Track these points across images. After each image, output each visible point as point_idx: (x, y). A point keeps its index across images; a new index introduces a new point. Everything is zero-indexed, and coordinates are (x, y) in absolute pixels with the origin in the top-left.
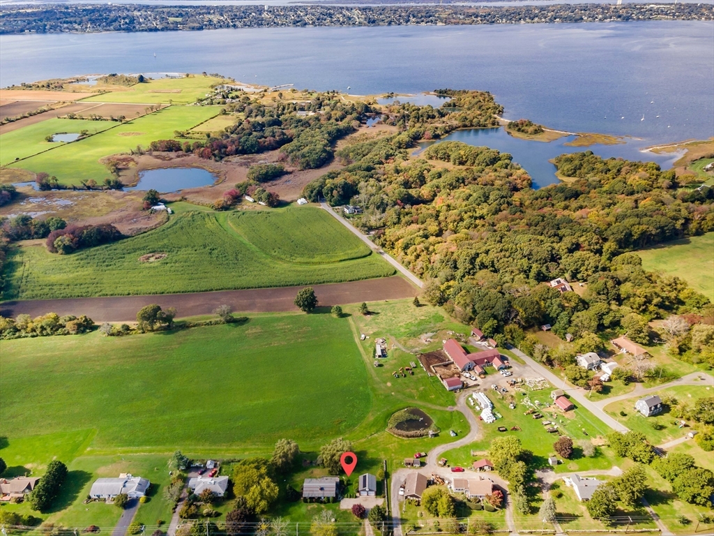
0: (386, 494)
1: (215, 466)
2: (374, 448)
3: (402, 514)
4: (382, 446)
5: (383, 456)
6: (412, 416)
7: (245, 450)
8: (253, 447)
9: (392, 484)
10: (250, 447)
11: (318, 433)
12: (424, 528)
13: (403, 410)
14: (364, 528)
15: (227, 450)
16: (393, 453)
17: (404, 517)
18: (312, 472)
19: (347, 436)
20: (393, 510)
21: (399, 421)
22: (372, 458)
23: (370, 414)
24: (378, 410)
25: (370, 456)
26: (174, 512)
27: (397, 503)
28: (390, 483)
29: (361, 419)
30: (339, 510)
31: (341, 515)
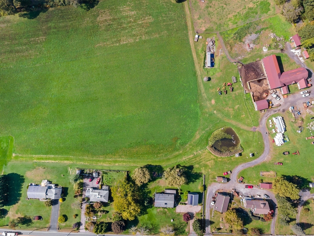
0: (203, 203)
1: (99, 175)
2: (198, 164)
3: (211, 218)
4: (204, 162)
5: (203, 171)
6: (226, 134)
7: (115, 162)
8: (120, 159)
9: (207, 195)
10: (118, 159)
11: (162, 149)
12: (223, 229)
13: (221, 129)
14: (189, 226)
15: (104, 161)
16: (210, 168)
17: (212, 220)
18: (159, 182)
19: (181, 152)
20: (206, 214)
21: (216, 139)
22: (196, 173)
23: (197, 133)
24: (203, 129)
25: (195, 171)
26: (82, 208)
27: (209, 209)
28: (206, 194)
29: (191, 137)
30: (175, 213)
31: (177, 216)
